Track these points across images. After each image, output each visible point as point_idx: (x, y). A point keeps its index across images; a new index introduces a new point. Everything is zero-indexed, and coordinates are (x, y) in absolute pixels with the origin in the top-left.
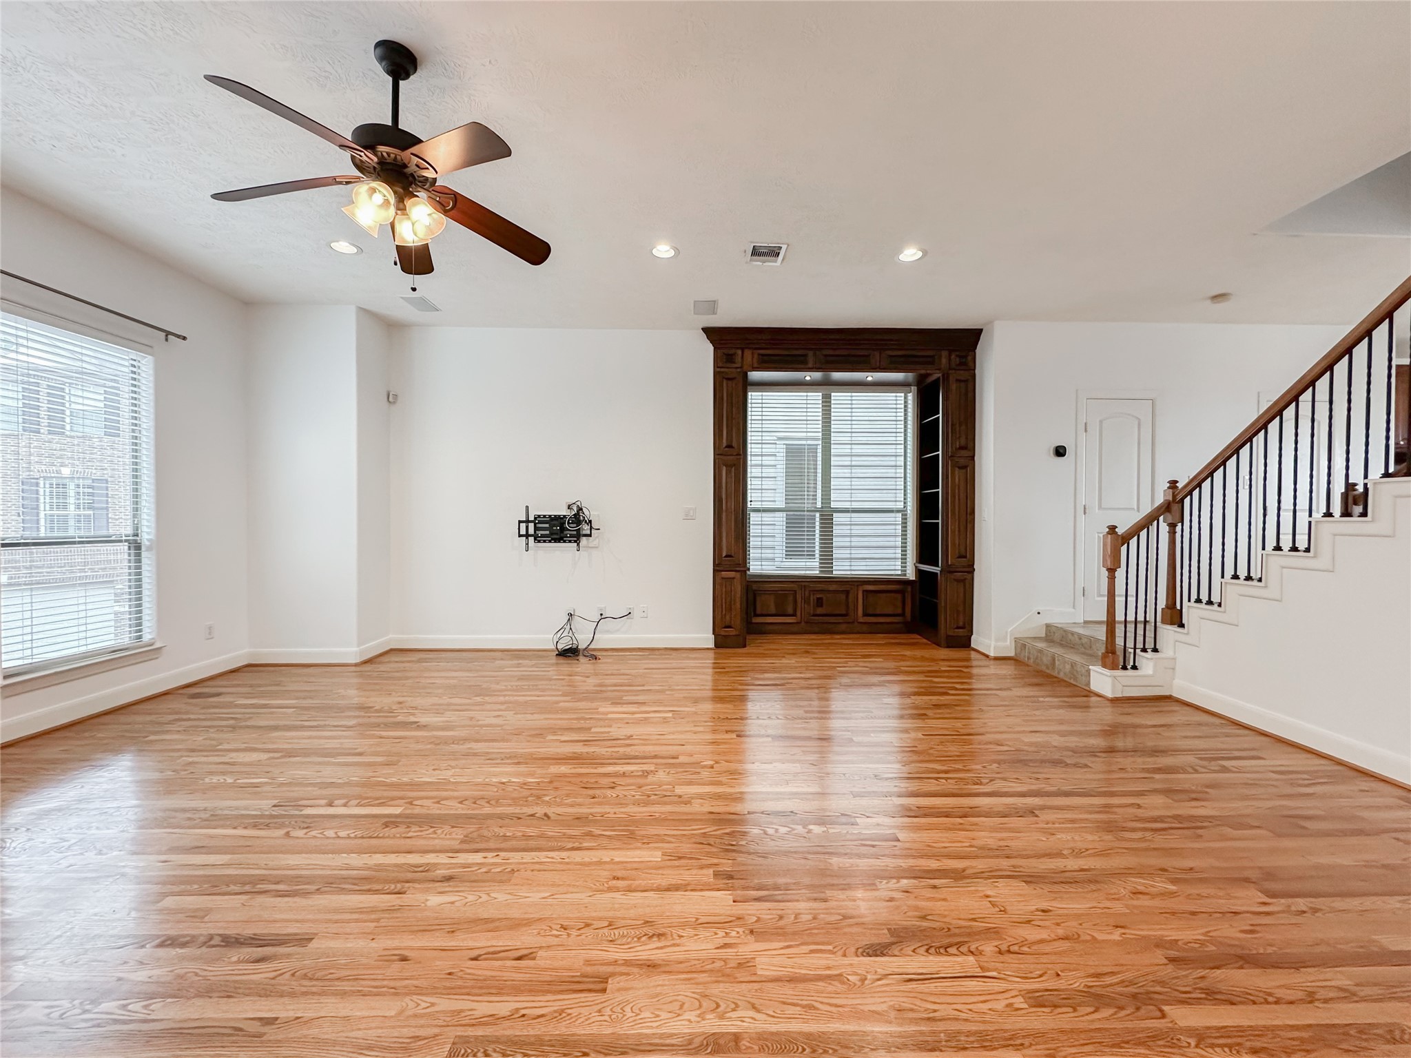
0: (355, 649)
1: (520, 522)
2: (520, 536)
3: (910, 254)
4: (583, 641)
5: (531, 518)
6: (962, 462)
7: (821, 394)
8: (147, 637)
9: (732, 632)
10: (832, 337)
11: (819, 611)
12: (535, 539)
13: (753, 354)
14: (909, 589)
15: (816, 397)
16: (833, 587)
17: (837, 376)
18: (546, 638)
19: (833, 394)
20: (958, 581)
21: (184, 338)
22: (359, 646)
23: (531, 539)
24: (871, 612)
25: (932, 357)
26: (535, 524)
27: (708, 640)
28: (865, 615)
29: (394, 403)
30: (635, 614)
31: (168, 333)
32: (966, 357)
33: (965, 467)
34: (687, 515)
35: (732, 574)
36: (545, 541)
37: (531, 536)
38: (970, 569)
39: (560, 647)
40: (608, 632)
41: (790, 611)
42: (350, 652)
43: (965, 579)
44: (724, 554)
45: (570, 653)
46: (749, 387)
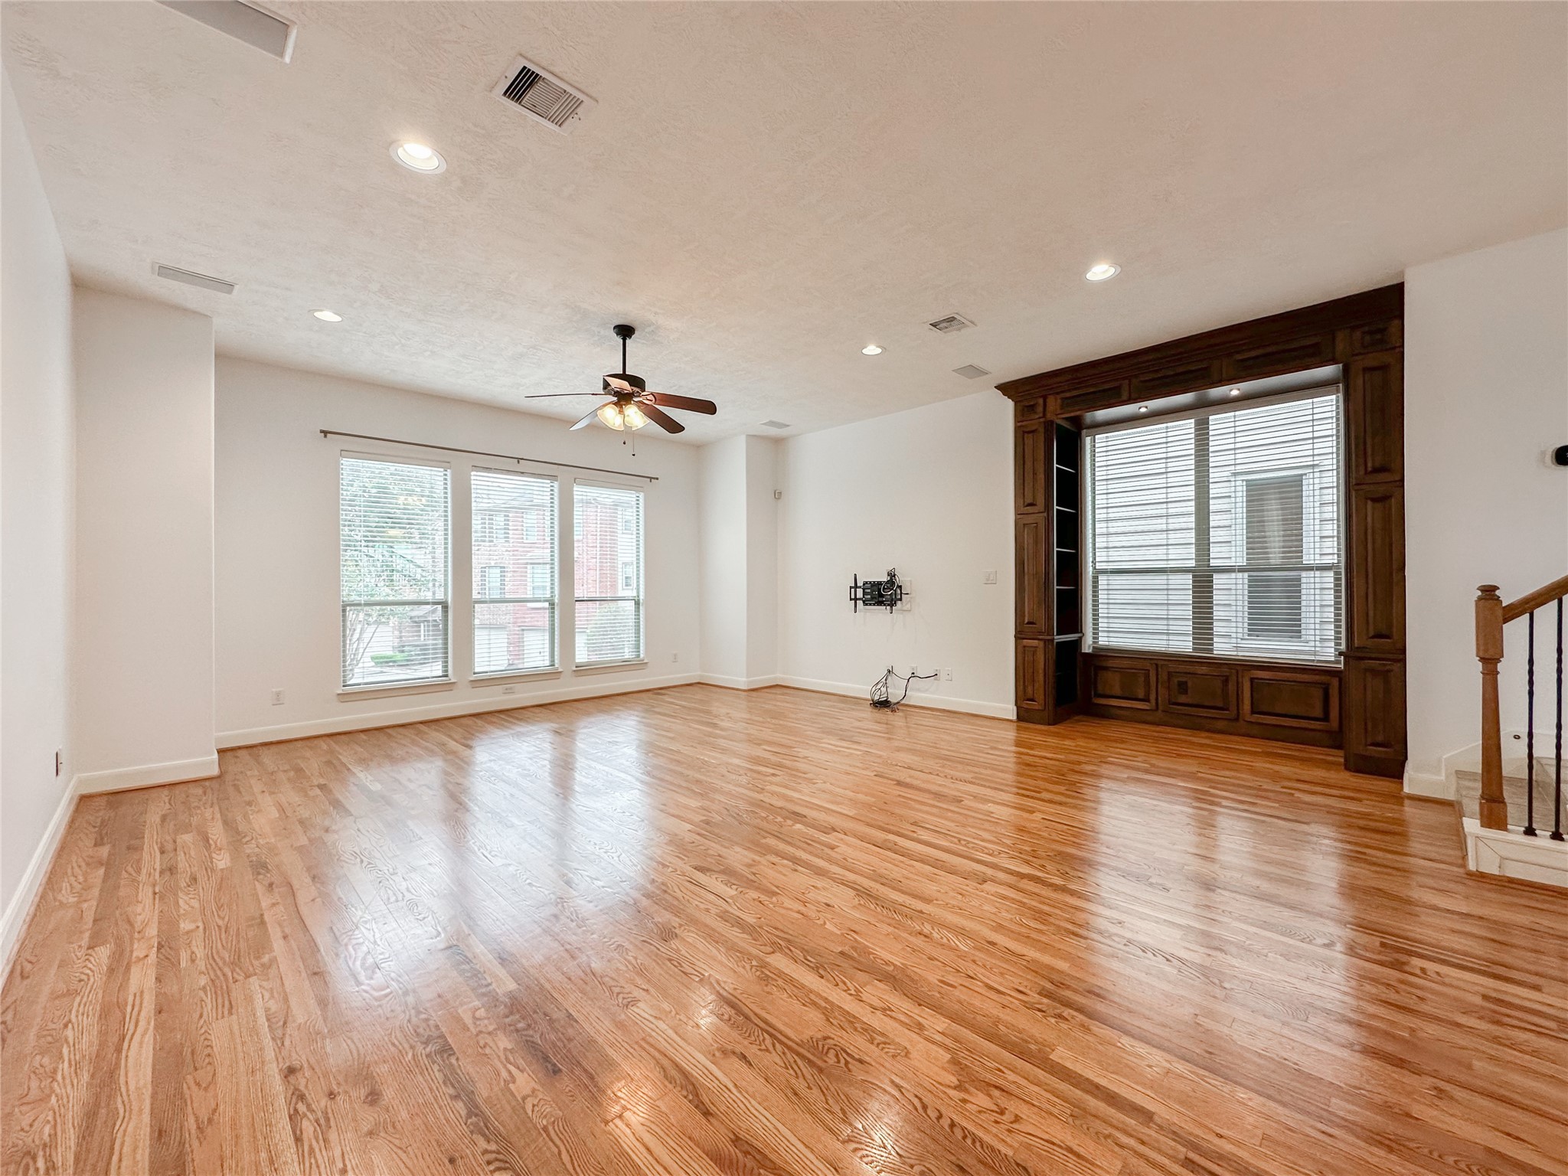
0: (744, 679)
1: (851, 588)
2: (851, 599)
3: (1101, 271)
4: (895, 694)
5: (860, 584)
6: (1381, 490)
7: (1193, 421)
8: (642, 656)
9: (1034, 705)
10: (1146, 358)
11: (1182, 699)
12: (864, 602)
13: (1056, 399)
14: (1335, 682)
15: (1188, 425)
16: (1204, 670)
17: (1216, 392)
18: (864, 689)
19: (1211, 418)
20: (1374, 672)
21: (657, 479)
22: (748, 677)
23: (860, 603)
24: (1265, 708)
25: (1316, 345)
26: (864, 590)
27: (1009, 711)
28: (1253, 712)
29: (779, 498)
30: (942, 676)
31: (651, 478)
32: (1382, 331)
33: (1384, 499)
34: (988, 580)
35: (1035, 643)
36: (870, 605)
37: (860, 599)
38: (1399, 655)
39: (876, 698)
40: (919, 690)
41: (1141, 695)
42: (741, 681)
43: (1389, 671)
44: (1026, 621)
45: (883, 704)
46: (1084, 432)
